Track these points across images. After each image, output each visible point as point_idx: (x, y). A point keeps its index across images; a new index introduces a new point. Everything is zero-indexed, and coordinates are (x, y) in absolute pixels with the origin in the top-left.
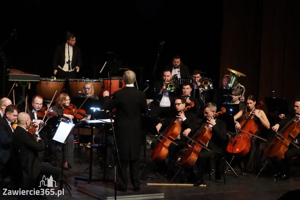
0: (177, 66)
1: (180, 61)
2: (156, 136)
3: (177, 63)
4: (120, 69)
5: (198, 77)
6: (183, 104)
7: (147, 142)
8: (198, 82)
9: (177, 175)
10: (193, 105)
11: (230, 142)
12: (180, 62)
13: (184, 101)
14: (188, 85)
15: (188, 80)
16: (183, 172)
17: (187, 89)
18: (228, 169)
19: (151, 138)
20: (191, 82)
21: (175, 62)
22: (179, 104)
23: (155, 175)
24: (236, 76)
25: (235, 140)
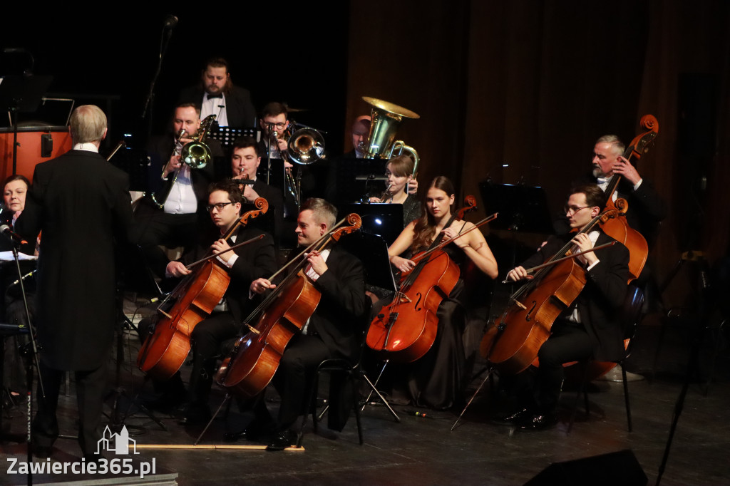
0: (216, 90)
1: (227, 73)
2: (153, 300)
3: (216, 80)
4: (45, 99)
5: (279, 124)
6: (233, 205)
7: (128, 320)
8: (279, 140)
9: (216, 419)
10: (265, 209)
11: (376, 319)
12: (225, 77)
13: (236, 196)
14: (249, 145)
15: (249, 131)
16: (235, 409)
17: (247, 160)
18: (370, 401)
19: (140, 307)
20: (258, 139)
21: (212, 77)
22: (221, 205)
23: (150, 420)
24: (388, 119)
25: (391, 312)
